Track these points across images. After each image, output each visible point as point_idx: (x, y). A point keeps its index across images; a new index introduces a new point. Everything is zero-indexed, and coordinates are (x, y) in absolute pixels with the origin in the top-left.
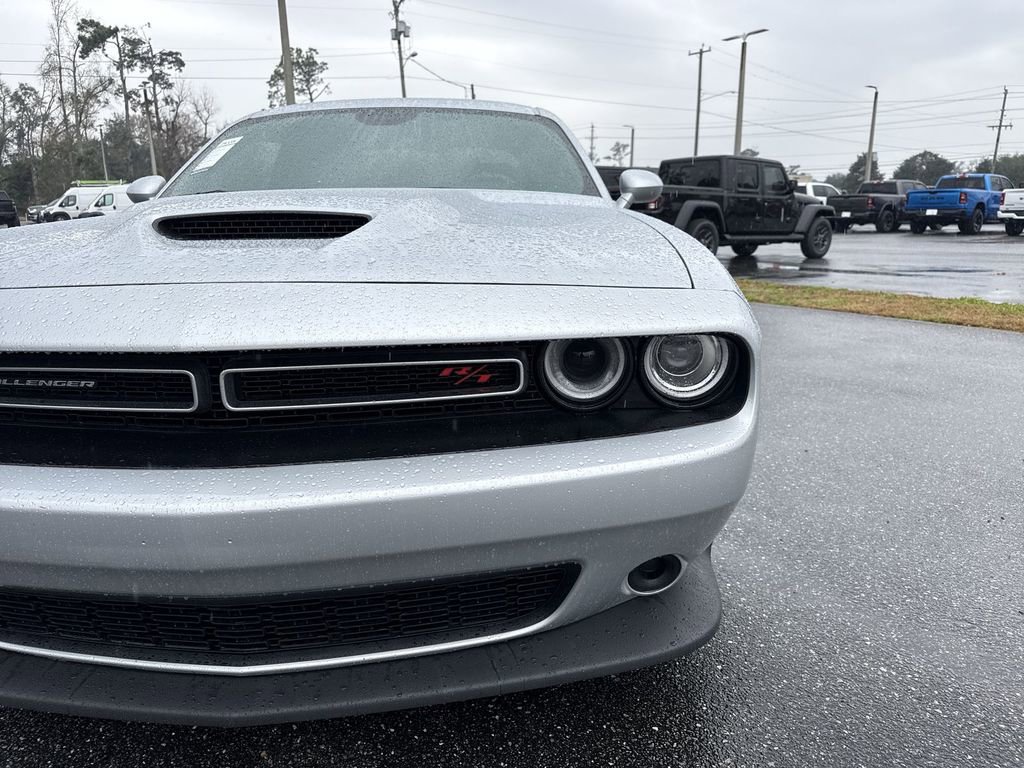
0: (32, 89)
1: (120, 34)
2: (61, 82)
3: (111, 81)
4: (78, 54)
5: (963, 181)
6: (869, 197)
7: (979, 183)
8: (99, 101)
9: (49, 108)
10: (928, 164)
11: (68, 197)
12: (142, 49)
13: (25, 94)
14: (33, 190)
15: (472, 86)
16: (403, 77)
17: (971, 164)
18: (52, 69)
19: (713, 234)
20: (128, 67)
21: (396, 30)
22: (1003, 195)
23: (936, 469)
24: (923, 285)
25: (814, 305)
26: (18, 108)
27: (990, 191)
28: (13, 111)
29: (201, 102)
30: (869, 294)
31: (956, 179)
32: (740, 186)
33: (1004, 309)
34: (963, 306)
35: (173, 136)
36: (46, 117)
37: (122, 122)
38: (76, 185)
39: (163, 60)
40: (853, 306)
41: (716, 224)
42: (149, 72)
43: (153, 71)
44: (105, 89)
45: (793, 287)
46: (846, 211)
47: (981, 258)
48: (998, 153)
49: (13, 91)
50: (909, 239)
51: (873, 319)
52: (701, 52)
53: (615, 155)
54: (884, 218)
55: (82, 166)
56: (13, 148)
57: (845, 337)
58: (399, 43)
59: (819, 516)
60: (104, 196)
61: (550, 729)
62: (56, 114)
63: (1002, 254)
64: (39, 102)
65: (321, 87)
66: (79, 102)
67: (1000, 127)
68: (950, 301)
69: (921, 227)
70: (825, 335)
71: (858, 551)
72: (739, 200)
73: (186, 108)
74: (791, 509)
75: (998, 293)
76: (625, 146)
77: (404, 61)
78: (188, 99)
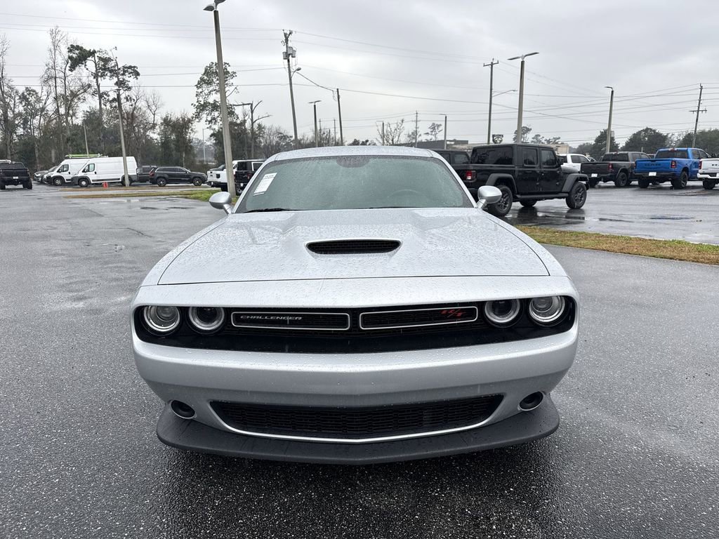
0: (34, 91)
1: (96, 55)
2: (56, 87)
3: (89, 86)
4: (68, 68)
5: (673, 154)
6: (610, 164)
7: (684, 155)
8: (79, 99)
9: (45, 103)
10: (649, 137)
11: (63, 166)
12: (112, 64)
13: (29, 94)
14: (36, 160)
15: (338, 89)
16: (291, 84)
17: (679, 135)
18: (50, 78)
19: (509, 195)
20: (101, 76)
21: (286, 53)
22: (701, 162)
23: (659, 351)
24: (648, 230)
25: (579, 245)
26: (24, 104)
27: (693, 159)
28: (21, 106)
29: (151, 100)
30: (614, 237)
31: (668, 151)
32: (525, 162)
33: (699, 248)
34: (674, 246)
35: (132, 123)
36: (43, 109)
37: (95, 113)
38: (68, 158)
39: (125, 72)
40: (604, 247)
41: (510, 187)
42: (115, 80)
43: (118, 79)
44: (85, 91)
45: (564, 232)
46: (594, 173)
47: (686, 208)
48: (698, 129)
49: (20, 93)
50: (637, 193)
51: (617, 255)
52: (492, 64)
53: (432, 132)
54: (620, 177)
55: (70, 143)
56: (20, 131)
57: (601, 269)
58: (289, 61)
59: (597, 376)
60: (89, 165)
61: (484, 472)
62: (51, 107)
63: (700, 205)
64: (39, 100)
65: (232, 88)
66: (67, 100)
67: (698, 111)
68: (665, 242)
69: (646, 184)
70: (588, 266)
71: (618, 394)
72: (525, 172)
73: (141, 104)
74: (581, 373)
75: (697, 236)
76: (439, 126)
77: (292, 73)
78: (143, 98)
